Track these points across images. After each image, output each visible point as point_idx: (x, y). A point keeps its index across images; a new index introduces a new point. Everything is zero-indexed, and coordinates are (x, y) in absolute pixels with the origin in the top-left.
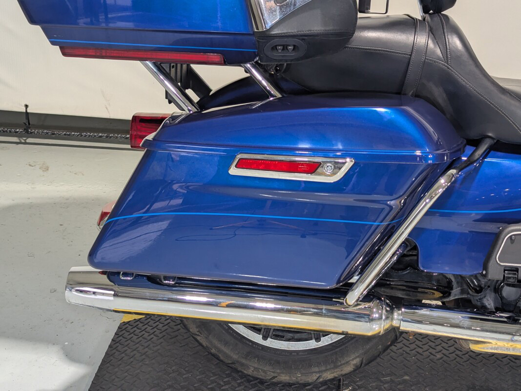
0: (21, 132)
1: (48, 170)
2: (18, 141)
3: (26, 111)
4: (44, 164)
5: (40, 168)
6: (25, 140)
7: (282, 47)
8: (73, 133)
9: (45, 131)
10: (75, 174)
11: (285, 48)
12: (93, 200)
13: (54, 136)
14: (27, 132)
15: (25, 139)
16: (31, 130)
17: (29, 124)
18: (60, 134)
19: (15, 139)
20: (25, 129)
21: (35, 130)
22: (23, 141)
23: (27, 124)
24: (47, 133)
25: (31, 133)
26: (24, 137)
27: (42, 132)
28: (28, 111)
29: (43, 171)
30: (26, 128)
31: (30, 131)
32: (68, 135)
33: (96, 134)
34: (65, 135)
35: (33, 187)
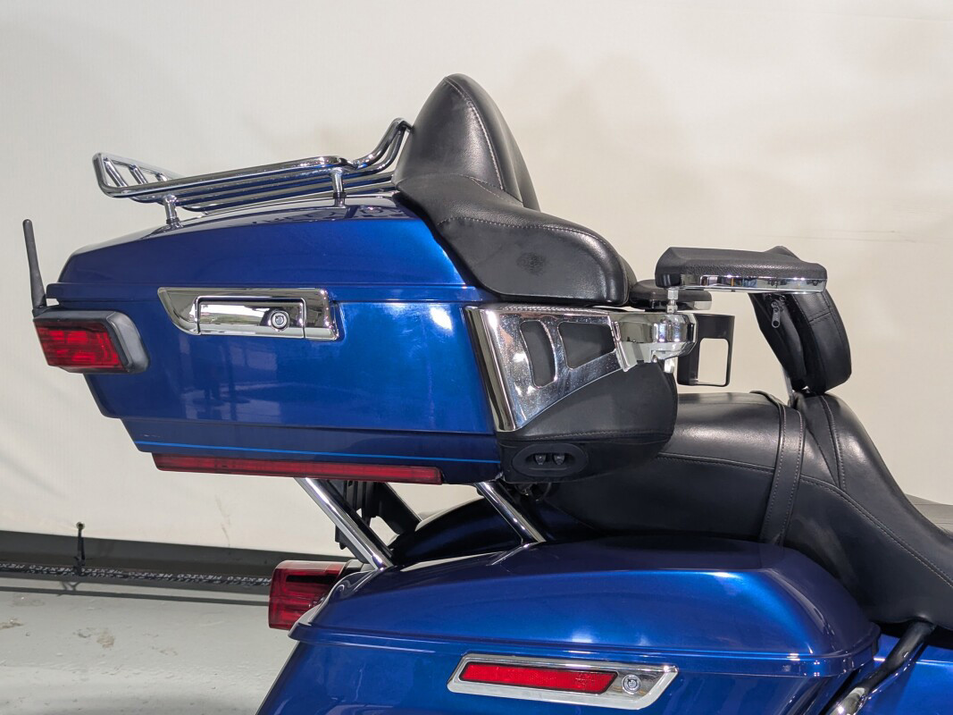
0: (68, 572)
1: (112, 644)
2: (61, 588)
3: (80, 534)
4: (105, 633)
5: (98, 641)
6: (74, 586)
7: (544, 458)
8: (161, 575)
9: (111, 571)
10: (162, 652)
11: (550, 457)
12: (192, 704)
13: (126, 580)
14: (79, 573)
15: (73, 584)
16: (86, 570)
17: (83, 558)
18: (137, 577)
19: (56, 585)
20: (74, 567)
21: (94, 569)
22: (70, 589)
23: (80, 558)
24: (115, 575)
25: (86, 574)
26: (73, 581)
27: (106, 574)
28: (85, 534)
29: (104, 646)
30: (76, 565)
31: (83, 570)
32: (153, 578)
33: (202, 577)
34: (146, 577)
35: (83, 677)
